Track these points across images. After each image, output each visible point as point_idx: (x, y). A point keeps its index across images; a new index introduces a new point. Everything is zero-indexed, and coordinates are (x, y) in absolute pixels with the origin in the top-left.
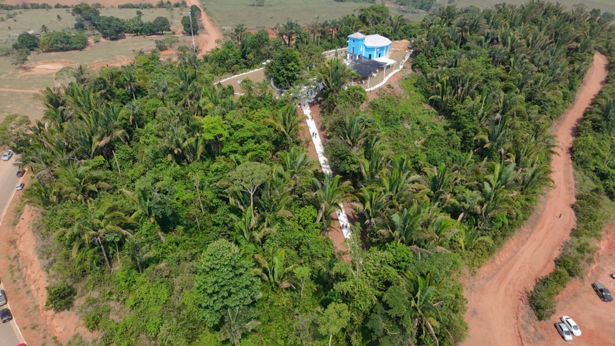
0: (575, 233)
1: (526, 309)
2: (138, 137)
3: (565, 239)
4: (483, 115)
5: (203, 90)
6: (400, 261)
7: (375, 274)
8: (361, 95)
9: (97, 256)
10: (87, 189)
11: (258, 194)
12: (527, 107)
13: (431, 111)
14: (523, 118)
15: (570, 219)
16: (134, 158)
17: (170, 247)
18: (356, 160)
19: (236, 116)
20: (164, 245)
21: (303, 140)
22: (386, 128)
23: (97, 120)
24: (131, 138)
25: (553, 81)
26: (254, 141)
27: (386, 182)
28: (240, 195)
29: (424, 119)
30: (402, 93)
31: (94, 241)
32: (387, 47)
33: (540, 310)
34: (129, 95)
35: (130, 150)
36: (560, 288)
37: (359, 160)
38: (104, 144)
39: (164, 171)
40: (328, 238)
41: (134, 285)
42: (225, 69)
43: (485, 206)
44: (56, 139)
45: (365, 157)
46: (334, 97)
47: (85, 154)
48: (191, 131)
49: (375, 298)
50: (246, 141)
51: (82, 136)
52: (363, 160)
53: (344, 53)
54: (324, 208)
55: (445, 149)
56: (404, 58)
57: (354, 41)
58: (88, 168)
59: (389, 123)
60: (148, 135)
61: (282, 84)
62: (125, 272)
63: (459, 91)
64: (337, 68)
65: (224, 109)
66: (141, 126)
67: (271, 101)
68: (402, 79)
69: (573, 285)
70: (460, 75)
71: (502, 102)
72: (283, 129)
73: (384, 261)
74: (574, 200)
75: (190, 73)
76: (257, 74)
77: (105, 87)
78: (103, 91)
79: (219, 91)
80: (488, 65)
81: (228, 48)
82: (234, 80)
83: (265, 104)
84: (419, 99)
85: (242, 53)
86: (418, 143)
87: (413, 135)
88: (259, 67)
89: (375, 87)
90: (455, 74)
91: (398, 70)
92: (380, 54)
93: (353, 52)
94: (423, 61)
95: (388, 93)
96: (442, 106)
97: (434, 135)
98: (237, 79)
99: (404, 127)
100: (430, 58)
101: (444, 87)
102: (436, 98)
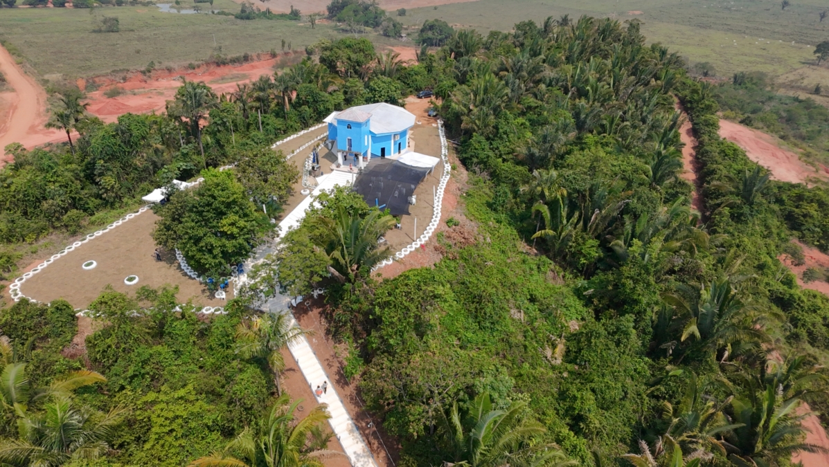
30: (476, 230)
42: (45, 223)
56: (441, 144)
57: (349, 127)
68: (463, 196)
76: (131, 239)
84: (510, 237)
85: (84, 171)
86: (553, 354)
87: (536, 333)
88: (137, 205)
89: (428, 233)
90: (578, 185)
91: (448, 177)
92: (400, 144)
93: (350, 149)
94: (483, 149)
95: (454, 242)
96: (557, 246)
97: (587, 334)
98: (80, 256)
99: (513, 320)
100: (493, 143)
101: (557, 210)
102: (546, 234)
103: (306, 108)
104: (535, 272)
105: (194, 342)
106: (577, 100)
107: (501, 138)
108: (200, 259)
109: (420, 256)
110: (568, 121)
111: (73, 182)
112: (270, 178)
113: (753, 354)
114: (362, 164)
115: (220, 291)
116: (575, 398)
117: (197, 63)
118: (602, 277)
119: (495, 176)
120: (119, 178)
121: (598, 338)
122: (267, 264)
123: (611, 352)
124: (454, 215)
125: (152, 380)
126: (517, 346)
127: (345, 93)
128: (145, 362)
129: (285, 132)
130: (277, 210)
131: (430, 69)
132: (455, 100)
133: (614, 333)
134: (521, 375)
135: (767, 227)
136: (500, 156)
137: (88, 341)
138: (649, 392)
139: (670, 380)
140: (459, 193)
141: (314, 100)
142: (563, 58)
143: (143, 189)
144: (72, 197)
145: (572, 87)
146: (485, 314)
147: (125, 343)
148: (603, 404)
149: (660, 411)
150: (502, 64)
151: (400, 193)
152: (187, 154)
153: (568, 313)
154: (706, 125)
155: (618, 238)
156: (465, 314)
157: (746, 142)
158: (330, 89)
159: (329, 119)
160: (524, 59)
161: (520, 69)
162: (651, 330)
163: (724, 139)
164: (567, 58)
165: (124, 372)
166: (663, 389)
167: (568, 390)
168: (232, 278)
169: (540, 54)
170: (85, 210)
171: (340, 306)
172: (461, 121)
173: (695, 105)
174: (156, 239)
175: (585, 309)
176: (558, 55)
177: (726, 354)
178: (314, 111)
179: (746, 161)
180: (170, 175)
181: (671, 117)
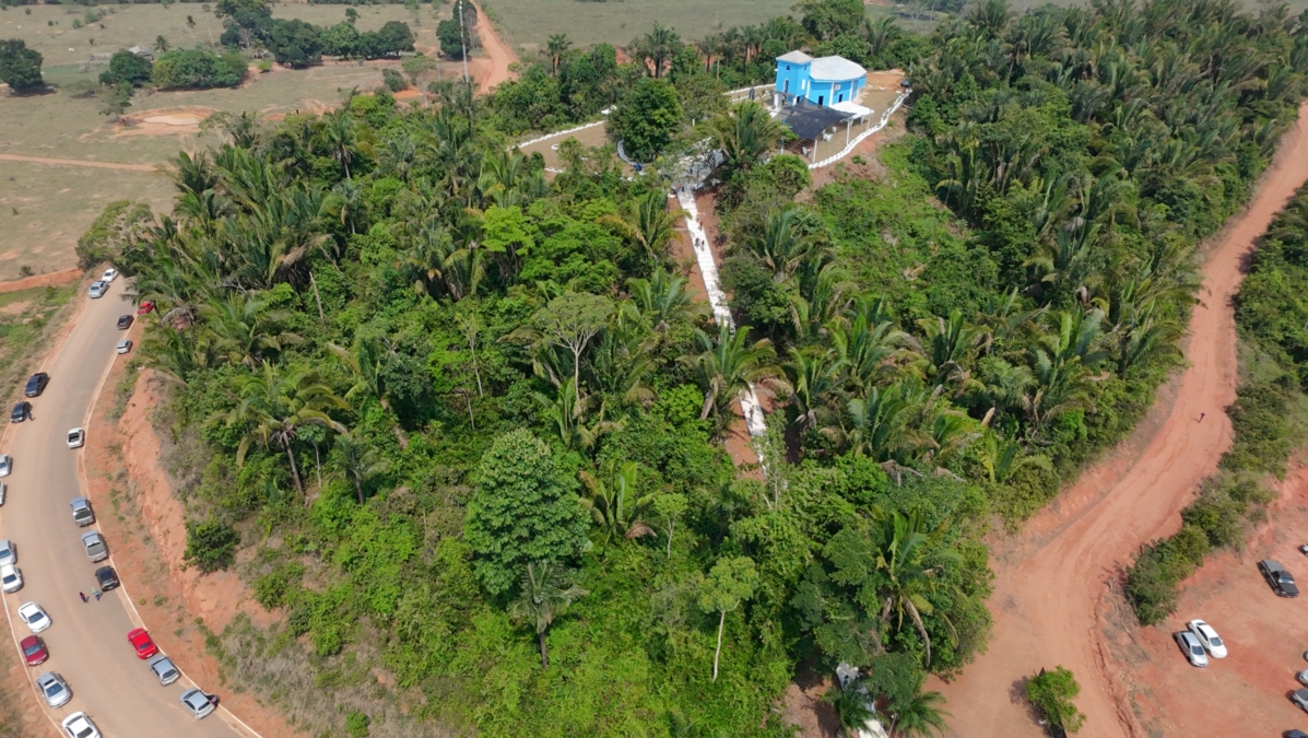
0: (1229, 462)
1: (1116, 602)
2: (355, 250)
3: (1206, 473)
4: (1046, 218)
5: (485, 159)
6: (860, 489)
7: (809, 510)
8: (797, 173)
9: (280, 470)
10: (261, 345)
11: (588, 354)
12: (1141, 207)
13: (941, 212)
14: (1132, 227)
15: (1219, 433)
16: (348, 292)
17: (418, 458)
18: (782, 297)
19: (548, 209)
20: (405, 453)
21: (680, 262)
22: (846, 242)
23: (279, 216)
24: (342, 254)
25: (1203, 156)
26: (583, 257)
27: (840, 340)
28: (554, 357)
29: (925, 226)
30: (883, 174)
31: (276, 439)
32: (856, 81)
33: (1144, 605)
34: (337, 171)
35: (341, 275)
36: (1188, 566)
37: (789, 297)
38: (292, 261)
39: (407, 314)
40: (722, 452)
41: (348, 527)
42: (527, 123)
43: (1039, 394)
44: (204, 249)
45: (802, 294)
46: (743, 177)
47: (257, 280)
48: (461, 238)
49: (808, 556)
50: (568, 256)
51: (253, 244)
52: (797, 298)
53: (767, 94)
54: (716, 389)
55: (965, 284)
56: (891, 105)
57: (788, 68)
58: (264, 304)
59: (853, 233)
60: (377, 245)
61: (640, 152)
62: (333, 500)
63: (1000, 171)
64: (751, 119)
65: (525, 196)
66: (363, 231)
67: (617, 184)
68: (885, 146)
69: (1217, 562)
70: (1000, 138)
71: (1088, 193)
72: (639, 235)
73: (829, 486)
74: (1232, 398)
75: (459, 125)
76: (591, 132)
77: (292, 153)
78: (290, 161)
79: (514, 160)
80: (1064, 119)
81: (535, 79)
82: (546, 141)
83: (605, 191)
84: (918, 188)
86: (910, 273)
87: (902, 256)
88: (595, 118)
89: (829, 160)
90: (992, 136)
91: (879, 129)
92: (841, 94)
93: (786, 91)
95: (853, 174)
97: (944, 257)
98: (550, 142)
99: (883, 241)
102: (952, 184)
107: (955, 103)
120: (586, 98)
124: (865, 156)
136: (947, 119)
140: (882, 143)
143: (603, 108)
171: (727, 186)
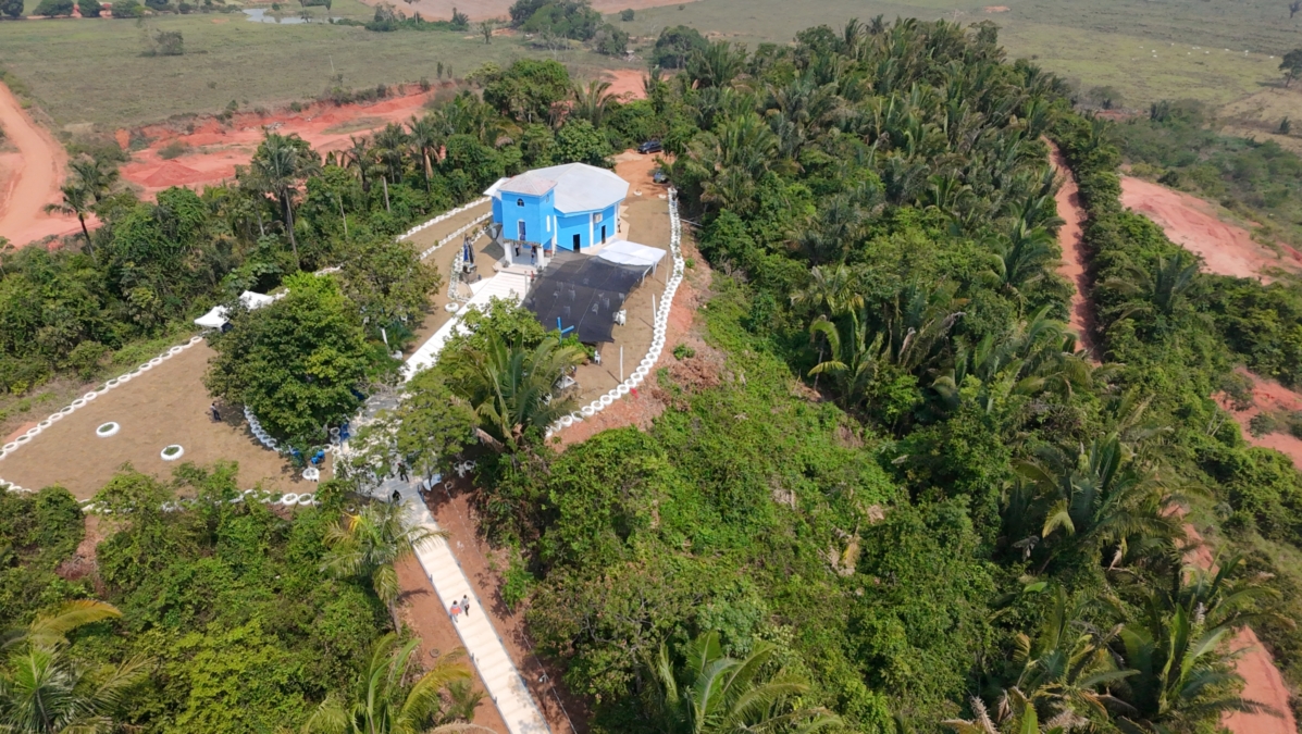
30: (722, 364)
56: (669, 225)
57: (521, 203)
63: (906, 341)
68: (702, 310)
76: (174, 386)
84: (776, 374)
85: (107, 279)
86: (840, 559)
87: (814, 527)
88: (188, 331)
89: (643, 370)
90: (882, 290)
91: (680, 279)
92: (603, 228)
93: (523, 239)
94: (736, 235)
95: (686, 383)
96: (851, 386)
97: (893, 527)
98: (96, 415)
99: (778, 505)
100: (753, 223)
101: (849, 330)
102: (833, 369)
103: (460, 172)
104: (816, 428)
105: (266, 550)
106: (889, 153)
107: (765, 216)
108: (277, 418)
109: (628, 407)
110: (872, 187)
111: (85, 298)
112: (394, 286)
113: (1161, 555)
114: (543, 261)
115: (310, 468)
116: (873, 630)
117: (303, 102)
118: (922, 436)
119: (754, 276)
120: (160, 290)
121: (912, 532)
122: (381, 426)
123: (932, 556)
124: (687, 339)
125: (197, 613)
126: (783, 547)
127: (524, 147)
128: (184, 585)
129: (427, 211)
130: (405, 338)
131: (659, 107)
132: (692, 156)
133: (936, 526)
134: (787, 594)
135: (1196, 349)
136: (764, 245)
137: (100, 551)
138: (993, 617)
139: (1026, 599)
140: (696, 304)
141: (473, 160)
142: (870, 85)
143: (198, 307)
144: (84, 322)
145: (882, 132)
146: (731, 497)
147: (154, 555)
148: (917, 639)
149: (1010, 647)
150: (770, 97)
151: (602, 306)
152: (268, 249)
153: (866, 493)
154: (1100, 188)
155: (946, 373)
156: (701, 498)
157: (1166, 213)
158: (500, 141)
159: (492, 191)
160: (805, 90)
161: (797, 105)
162: (999, 518)
163: (1129, 209)
164: (876, 86)
165: (152, 600)
166: (1015, 613)
167: (862, 617)
168: (331, 447)
169: (831, 80)
170: (106, 342)
171: (497, 490)
172: (703, 190)
173: (1082, 156)
174: (210, 387)
175: (894, 486)
176: (862, 81)
177: (1118, 555)
178: (474, 177)
179: (1163, 242)
180: (241, 283)
181: (1042, 176)
